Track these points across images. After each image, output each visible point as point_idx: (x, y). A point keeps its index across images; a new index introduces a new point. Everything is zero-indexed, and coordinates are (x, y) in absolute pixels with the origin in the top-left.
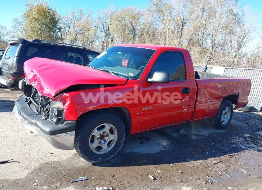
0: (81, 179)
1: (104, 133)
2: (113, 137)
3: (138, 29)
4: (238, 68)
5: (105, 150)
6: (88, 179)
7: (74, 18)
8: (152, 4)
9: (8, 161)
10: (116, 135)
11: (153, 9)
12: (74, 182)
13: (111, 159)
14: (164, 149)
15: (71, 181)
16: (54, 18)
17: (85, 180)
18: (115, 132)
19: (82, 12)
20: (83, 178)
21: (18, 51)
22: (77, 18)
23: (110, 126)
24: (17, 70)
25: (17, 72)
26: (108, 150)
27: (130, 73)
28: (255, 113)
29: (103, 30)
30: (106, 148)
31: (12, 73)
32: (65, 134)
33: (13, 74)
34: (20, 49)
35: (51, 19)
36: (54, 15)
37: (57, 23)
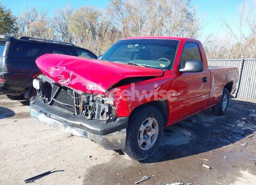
0: (144, 179)
1: (147, 128)
2: (155, 132)
3: (97, 28)
4: (210, 60)
5: (149, 146)
6: (150, 178)
7: (28, 18)
8: (111, 3)
9: (50, 171)
10: (157, 129)
11: (112, 8)
12: (139, 183)
13: (153, 155)
14: (191, 139)
15: (136, 183)
16: (9, 18)
17: (148, 179)
18: (155, 126)
19: (36, 12)
20: (145, 178)
21: (6, 50)
22: (31, 18)
23: (152, 120)
24: (7, 71)
25: (8, 73)
26: (151, 146)
27: (161, 64)
28: (232, 99)
29: (59, 30)
30: (150, 144)
31: (1, 75)
32: (118, 132)
33: (3, 76)
34: (9, 47)
35: (5, 19)
36: (8, 15)
37: (12, 23)
